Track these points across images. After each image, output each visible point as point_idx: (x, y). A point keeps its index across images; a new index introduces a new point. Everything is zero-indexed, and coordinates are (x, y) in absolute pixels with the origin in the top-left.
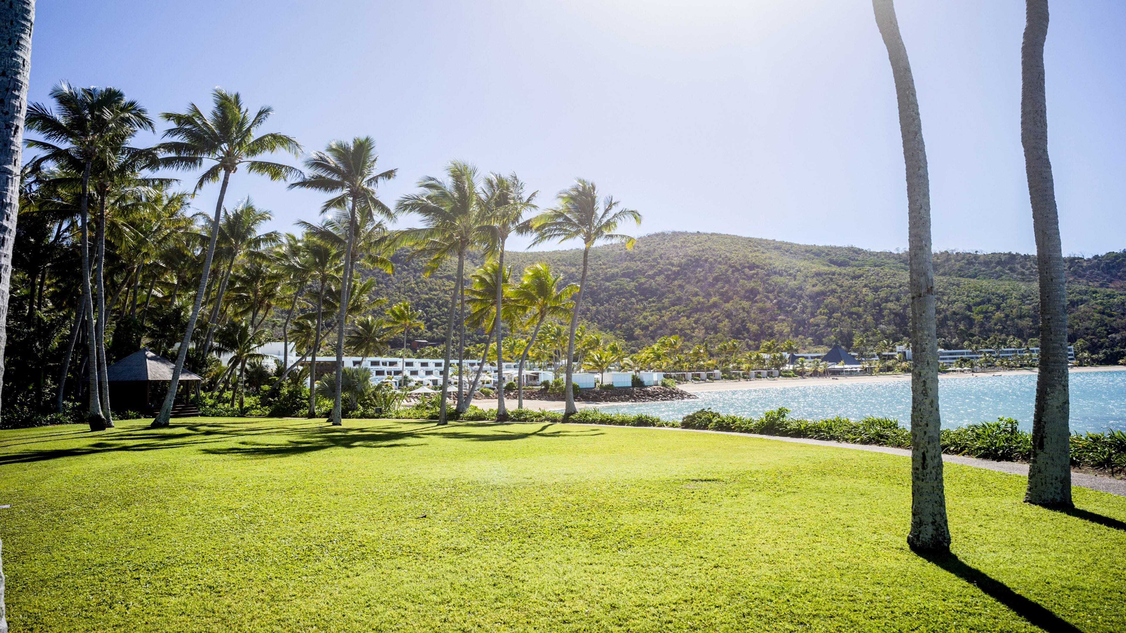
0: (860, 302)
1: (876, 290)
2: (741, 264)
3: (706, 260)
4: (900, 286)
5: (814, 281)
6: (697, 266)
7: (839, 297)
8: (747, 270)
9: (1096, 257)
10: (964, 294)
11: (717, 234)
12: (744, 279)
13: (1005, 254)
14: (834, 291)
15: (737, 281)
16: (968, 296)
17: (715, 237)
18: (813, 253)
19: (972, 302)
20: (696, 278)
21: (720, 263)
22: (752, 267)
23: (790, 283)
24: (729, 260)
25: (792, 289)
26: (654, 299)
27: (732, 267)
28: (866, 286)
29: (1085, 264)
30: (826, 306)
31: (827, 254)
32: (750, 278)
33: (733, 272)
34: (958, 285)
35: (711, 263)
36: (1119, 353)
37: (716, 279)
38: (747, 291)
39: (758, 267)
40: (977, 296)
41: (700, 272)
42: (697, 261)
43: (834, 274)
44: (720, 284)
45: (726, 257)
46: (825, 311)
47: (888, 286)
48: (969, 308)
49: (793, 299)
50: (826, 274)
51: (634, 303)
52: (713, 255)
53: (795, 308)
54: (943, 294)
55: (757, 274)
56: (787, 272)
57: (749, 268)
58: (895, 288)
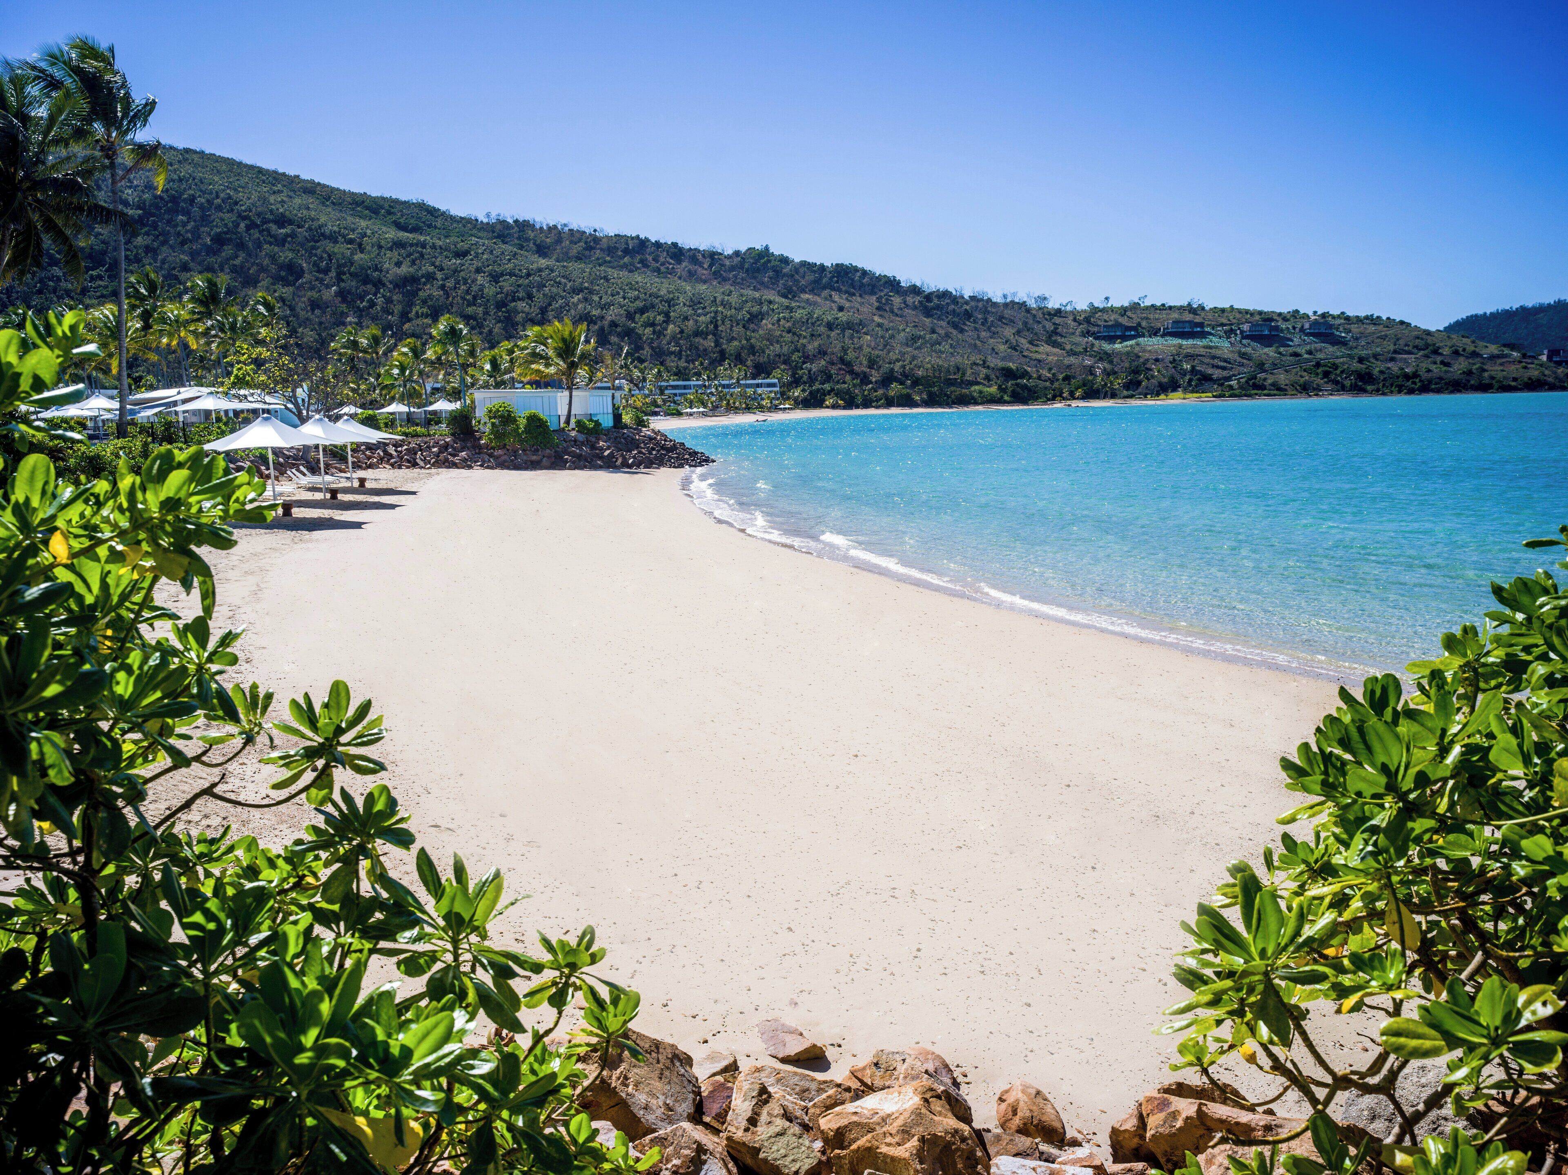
0: (475, 297)
1: (495, 278)
2: (259, 215)
3: (192, 200)
4: (528, 275)
5: (395, 255)
6: (177, 212)
7: (443, 287)
8: (273, 227)
9: (737, 253)
10: (618, 293)
11: (195, 152)
12: (271, 244)
13: (632, 238)
14: (430, 277)
15: (259, 246)
16: (624, 298)
17: (196, 157)
18: (367, 208)
19: (633, 307)
20: (179, 234)
21: (219, 208)
22: (282, 221)
23: (356, 257)
24: (236, 203)
25: (362, 268)
26: (101, 271)
27: (245, 218)
28: (478, 271)
29: (727, 263)
30: (424, 302)
31: (389, 213)
32: (281, 242)
33: (248, 228)
34: (606, 279)
35: (202, 207)
36: (818, 390)
37: (220, 240)
38: (281, 267)
39: (291, 222)
40: (637, 298)
41: (184, 225)
42: (174, 199)
43: (424, 246)
44: (228, 251)
45: (230, 197)
46: (425, 310)
47: (511, 274)
48: (630, 316)
49: (369, 287)
50: (412, 245)
51: (59, 279)
52: (204, 192)
53: (372, 304)
54: (591, 292)
55: (293, 235)
56: (344, 236)
57: (275, 222)
58: (521, 277)
